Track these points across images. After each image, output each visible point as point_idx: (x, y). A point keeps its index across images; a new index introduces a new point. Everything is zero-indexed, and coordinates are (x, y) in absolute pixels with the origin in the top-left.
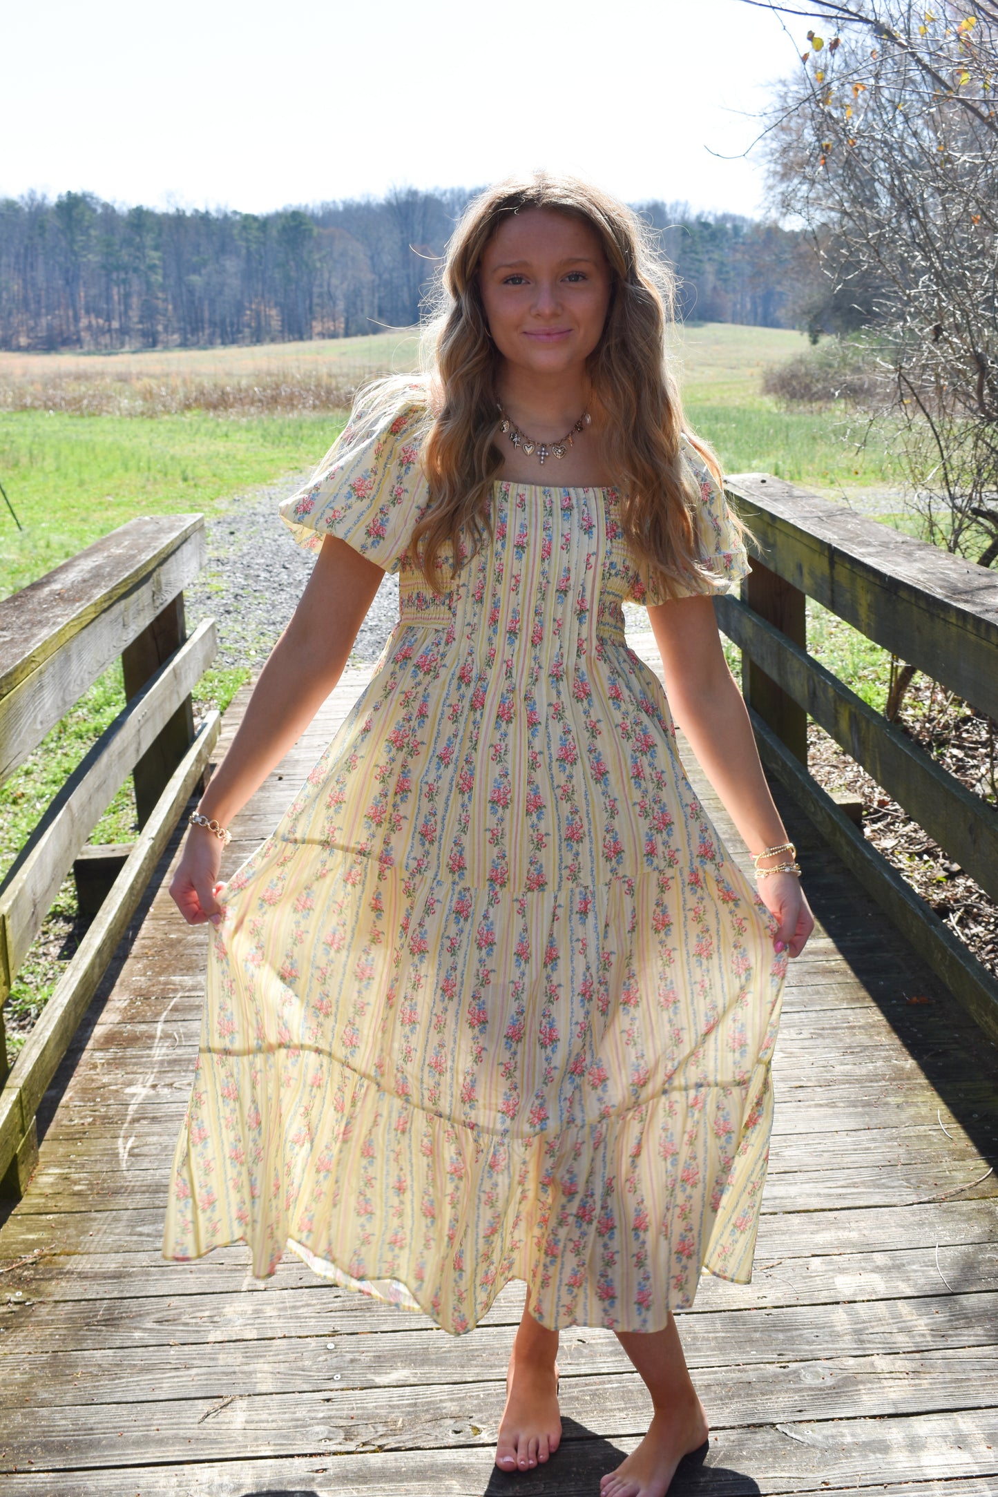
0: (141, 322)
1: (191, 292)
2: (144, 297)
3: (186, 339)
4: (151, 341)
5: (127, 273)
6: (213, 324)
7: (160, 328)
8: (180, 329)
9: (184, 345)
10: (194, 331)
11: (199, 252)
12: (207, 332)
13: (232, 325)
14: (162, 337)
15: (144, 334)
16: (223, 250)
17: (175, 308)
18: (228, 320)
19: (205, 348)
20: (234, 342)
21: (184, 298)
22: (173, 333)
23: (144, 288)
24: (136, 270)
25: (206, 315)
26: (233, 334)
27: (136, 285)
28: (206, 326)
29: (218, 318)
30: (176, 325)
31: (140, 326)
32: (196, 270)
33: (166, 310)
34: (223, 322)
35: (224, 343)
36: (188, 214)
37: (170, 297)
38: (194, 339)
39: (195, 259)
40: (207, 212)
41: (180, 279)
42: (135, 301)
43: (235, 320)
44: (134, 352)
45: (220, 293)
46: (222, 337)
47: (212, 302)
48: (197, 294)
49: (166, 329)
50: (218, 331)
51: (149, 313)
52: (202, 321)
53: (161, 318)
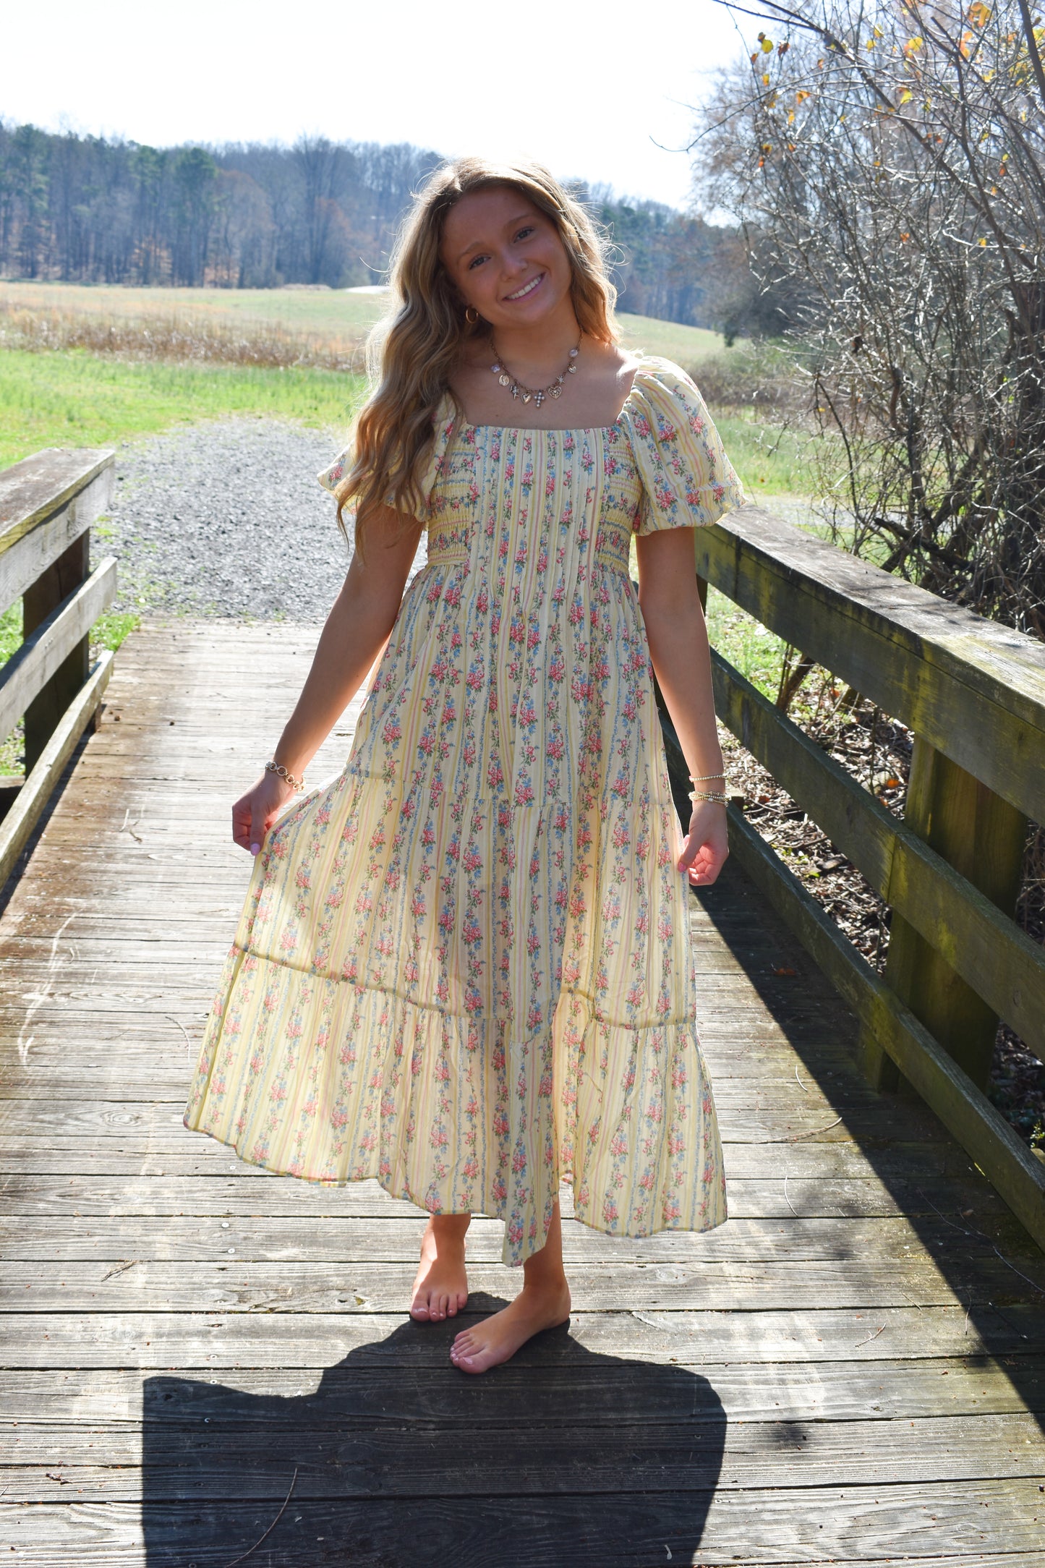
0: (20, 249)
1: (77, 223)
2: (26, 223)
3: (68, 273)
4: (30, 271)
5: (9, 195)
6: (98, 259)
7: (41, 258)
8: (62, 261)
9: (65, 278)
10: (77, 265)
11: (89, 181)
12: (91, 267)
13: (119, 262)
14: (42, 268)
15: (23, 262)
16: (115, 181)
17: (58, 238)
18: (115, 257)
19: (87, 285)
20: (119, 281)
21: (70, 228)
22: (54, 264)
23: (28, 213)
24: (19, 193)
25: (92, 248)
26: (118, 272)
27: (18, 208)
28: (91, 260)
29: (104, 254)
30: (58, 256)
31: (20, 254)
32: (84, 200)
33: (49, 239)
34: (109, 258)
35: (108, 281)
36: (81, 139)
37: (54, 226)
38: (76, 273)
39: (84, 188)
40: (102, 139)
41: (66, 208)
42: (15, 227)
43: (123, 258)
44: (11, 281)
45: (109, 227)
46: (106, 274)
47: (99, 236)
48: (84, 226)
49: (47, 259)
50: (103, 267)
51: (30, 240)
52: (87, 256)
53: (41, 246)
